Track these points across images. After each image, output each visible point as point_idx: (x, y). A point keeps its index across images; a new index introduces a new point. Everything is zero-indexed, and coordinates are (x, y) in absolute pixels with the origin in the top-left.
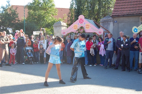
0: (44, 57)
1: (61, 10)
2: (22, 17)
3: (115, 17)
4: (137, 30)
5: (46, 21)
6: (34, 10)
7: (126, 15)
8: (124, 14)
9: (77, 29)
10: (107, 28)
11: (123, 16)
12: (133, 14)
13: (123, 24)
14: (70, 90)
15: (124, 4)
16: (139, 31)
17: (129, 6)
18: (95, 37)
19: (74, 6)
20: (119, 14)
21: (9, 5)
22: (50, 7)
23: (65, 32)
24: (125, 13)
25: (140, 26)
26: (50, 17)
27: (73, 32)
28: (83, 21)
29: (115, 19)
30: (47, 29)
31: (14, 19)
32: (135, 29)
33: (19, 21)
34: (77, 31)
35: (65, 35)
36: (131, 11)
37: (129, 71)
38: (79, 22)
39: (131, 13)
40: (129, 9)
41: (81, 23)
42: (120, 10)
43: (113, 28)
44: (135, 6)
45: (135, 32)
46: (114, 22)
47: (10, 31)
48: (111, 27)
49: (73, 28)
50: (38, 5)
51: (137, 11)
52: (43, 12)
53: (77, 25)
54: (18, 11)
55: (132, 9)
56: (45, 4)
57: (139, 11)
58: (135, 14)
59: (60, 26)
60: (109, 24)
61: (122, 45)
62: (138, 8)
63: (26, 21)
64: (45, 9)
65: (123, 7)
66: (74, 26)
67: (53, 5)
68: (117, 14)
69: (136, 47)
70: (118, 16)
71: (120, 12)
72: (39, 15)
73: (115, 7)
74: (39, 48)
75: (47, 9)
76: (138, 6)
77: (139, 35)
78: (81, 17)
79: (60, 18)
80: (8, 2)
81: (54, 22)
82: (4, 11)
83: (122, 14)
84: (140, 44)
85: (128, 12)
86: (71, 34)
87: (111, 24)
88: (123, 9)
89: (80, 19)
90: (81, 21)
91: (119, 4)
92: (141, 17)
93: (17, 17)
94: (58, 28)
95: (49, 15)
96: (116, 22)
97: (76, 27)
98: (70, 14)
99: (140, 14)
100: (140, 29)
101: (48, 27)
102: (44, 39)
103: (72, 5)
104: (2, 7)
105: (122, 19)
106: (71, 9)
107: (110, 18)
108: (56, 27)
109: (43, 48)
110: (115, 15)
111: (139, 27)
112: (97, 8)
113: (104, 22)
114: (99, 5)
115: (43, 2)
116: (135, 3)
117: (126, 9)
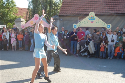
0: (7, 45)
1: (21, 9)
3: (61, 17)
4: (76, 26)
5: (9, 17)
7: (69, 15)
8: (67, 14)
9: (33, 24)
10: (55, 24)
11: (67, 16)
12: (74, 15)
13: (66, 21)
14: (27, 70)
15: (68, 7)
16: (77, 27)
17: (71, 9)
18: (46, 30)
19: (31, 7)
20: (64, 14)
22: (12, 7)
23: (23, 27)
25: (78, 24)
26: (12, 15)
27: (30, 27)
28: (37, 18)
29: (61, 18)
30: (10, 24)
32: (75, 25)
34: (33, 26)
35: (24, 28)
36: (73, 13)
37: (71, 56)
38: (35, 19)
39: (72, 14)
40: (71, 11)
41: (36, 20)
42: (65, 11)
43: (59, 24)
44: (75, 9)
45: (75, 27)
46: (60, 20)
49: (30, 23)
50: (2, 5)
51: (76, 13)
52: (6, 10)
53: (33, 22)
55: (73, 11)
56: (9, 4)
57: (78, 13)
58: (75, 15)
59: (20, 22)
60: (57, 21)
61: (65, 37)
62: (77, 11)
64: (8, 8)
65: (67, 9)
66: (31, 22)
67: (15, 5)
68: (62, 15)
69: (76, 38)
70: (64, 16)
71: (65, 13)
72: (3, 13)
73: (61, 9)
74: (3, 38)
75: (10, 8)
76: (77, 9)
77: (77, 30)
78: (36, 15)
79: (20, 16)
81: (15, 19)
83: (66, 14)
84: (78, 36)
85: (70, 13)
86: (28, 28)
87: (58, 22)
88: (67, 11)
89: (36, 17)
90: (36, 19)
91: (64, 7)
92: (79, 17)
94: (18, 23)
95: (12, 13)
96: (62, 20)
97: (32, 23)
98: (28, 12)
99: (78, 15)
100: (78, 25)
101: (10, 22)
102: (7, 31)
103: (29, 6)
105: (66, 18)
106: (29, 9)
107: (58, 17)
108: (17, 22)
109: (6, 38)
110: (61, 15)
112: (49, 9)
115: (7, 2)
116: (75, 7)
117: (69, 11)
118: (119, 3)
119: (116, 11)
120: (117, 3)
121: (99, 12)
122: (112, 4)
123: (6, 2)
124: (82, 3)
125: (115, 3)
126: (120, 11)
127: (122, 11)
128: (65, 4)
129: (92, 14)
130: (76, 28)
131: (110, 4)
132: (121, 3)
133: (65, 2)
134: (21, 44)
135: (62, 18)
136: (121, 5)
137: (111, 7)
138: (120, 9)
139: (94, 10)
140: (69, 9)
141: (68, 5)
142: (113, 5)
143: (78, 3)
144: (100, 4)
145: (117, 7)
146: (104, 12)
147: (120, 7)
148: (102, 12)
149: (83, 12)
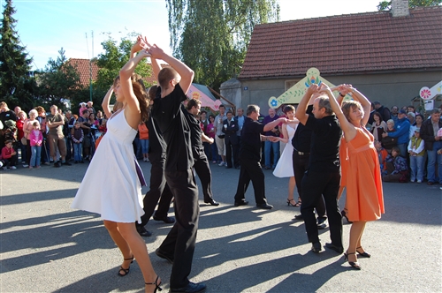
2: (88, 79)
3: (244, 81)
4: (276, 102)
6: (110, 67)
7: (262, 77)
8: (259, 76)
10: (232, 99)
11: (258, 79)
12: (274, 76)
13: (257, 92)
15: (260, 59)
16: (279, 105)
17: (268, 63)
20: (251, 76)
21: (64, 59)
24: (261, 73)
25: (281, 97)
29: (244, 83)
31: (73, 83)
32: (273, 101)
33: (82, 86)
36: (272, 71)
39: (271, 75)
40: (268, 67)
42: (254, 68)
43: (241, 99)
44: (278, 62)
45: (273, 105)
46: (243, 89)
47: (67, 104)
48: (238, 98)
50: (115, 59)
51: (281, 71)
54: (79, 69)
55: (272, 67)
57: (284, 71)
58: (276, 76)
60: (235, 93)
62: (282, 67)
63: (94, 86)
65: (259, 63)
68: (247, 76)
70: (250, 79)
71: (253, 72)
73: (246, 64)
76: (283, 62)
80: (62, 53)
82: (55, 68)
83: (256, 76)
85: (267, 72)
87: (239, 93)
88: (258, 68)
91: (251, 59)
92: (287, 81)
93: (78, 80)
96: (246, 88)
99: (285, 75)
100: (280, 101)
104: (50, 62)
105: (256, 84)
107: (237, 82)
110: (245, 78)
111: (279, 98)
113: (226, 89)
114: (223, 59)
116: (279, 57)
117: (263, 68)
118: (384, 45)
119: (375, 65)
120: (378, 46)
121: (335, 67)
122: (368, 46)
123: (123, 52)
124: (294, 47)
125: (373, 46)
126: (387, 64)
127: (390, 64)
128: (254, 51)
129: (313, 73)
130: (277, 107)
131: (363, 46)
132: (389, 45)
133: (253, 47)
134: (147, 147)
135: (246, 84)
136: (390, 49)
137: (363, 56)
138: (386, 59)
139: (316, 64)
140: (263, 63)
141: (261, 54)
142: (368, 51)
143: (285, 48)
144: (337, 48)
145: (380, 55)
146: (348, 67)
147: (386, 54)
148: (342, 67)
149: (296, 70)
